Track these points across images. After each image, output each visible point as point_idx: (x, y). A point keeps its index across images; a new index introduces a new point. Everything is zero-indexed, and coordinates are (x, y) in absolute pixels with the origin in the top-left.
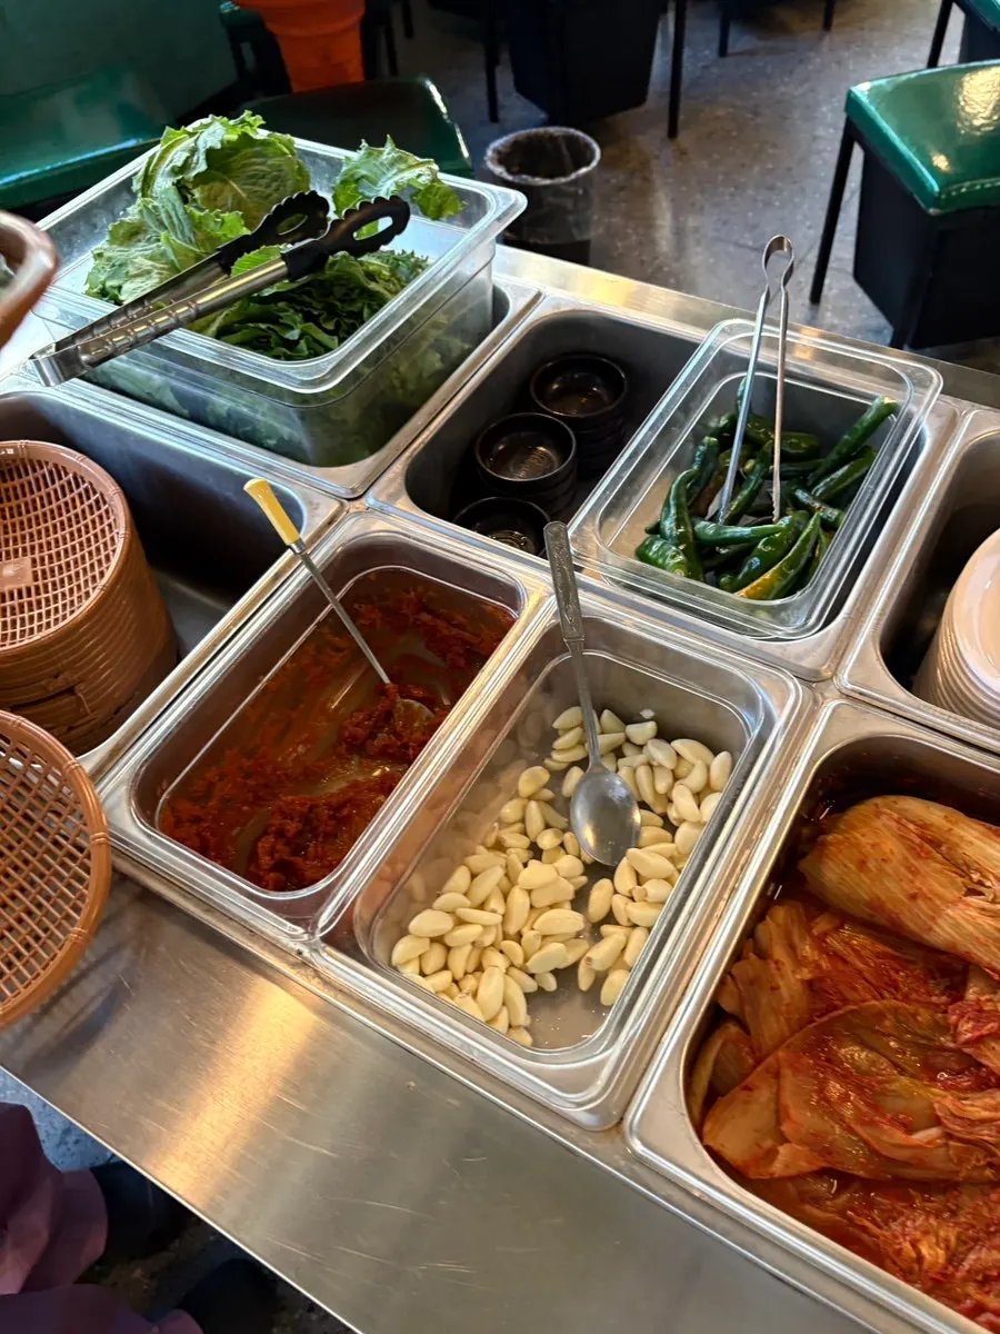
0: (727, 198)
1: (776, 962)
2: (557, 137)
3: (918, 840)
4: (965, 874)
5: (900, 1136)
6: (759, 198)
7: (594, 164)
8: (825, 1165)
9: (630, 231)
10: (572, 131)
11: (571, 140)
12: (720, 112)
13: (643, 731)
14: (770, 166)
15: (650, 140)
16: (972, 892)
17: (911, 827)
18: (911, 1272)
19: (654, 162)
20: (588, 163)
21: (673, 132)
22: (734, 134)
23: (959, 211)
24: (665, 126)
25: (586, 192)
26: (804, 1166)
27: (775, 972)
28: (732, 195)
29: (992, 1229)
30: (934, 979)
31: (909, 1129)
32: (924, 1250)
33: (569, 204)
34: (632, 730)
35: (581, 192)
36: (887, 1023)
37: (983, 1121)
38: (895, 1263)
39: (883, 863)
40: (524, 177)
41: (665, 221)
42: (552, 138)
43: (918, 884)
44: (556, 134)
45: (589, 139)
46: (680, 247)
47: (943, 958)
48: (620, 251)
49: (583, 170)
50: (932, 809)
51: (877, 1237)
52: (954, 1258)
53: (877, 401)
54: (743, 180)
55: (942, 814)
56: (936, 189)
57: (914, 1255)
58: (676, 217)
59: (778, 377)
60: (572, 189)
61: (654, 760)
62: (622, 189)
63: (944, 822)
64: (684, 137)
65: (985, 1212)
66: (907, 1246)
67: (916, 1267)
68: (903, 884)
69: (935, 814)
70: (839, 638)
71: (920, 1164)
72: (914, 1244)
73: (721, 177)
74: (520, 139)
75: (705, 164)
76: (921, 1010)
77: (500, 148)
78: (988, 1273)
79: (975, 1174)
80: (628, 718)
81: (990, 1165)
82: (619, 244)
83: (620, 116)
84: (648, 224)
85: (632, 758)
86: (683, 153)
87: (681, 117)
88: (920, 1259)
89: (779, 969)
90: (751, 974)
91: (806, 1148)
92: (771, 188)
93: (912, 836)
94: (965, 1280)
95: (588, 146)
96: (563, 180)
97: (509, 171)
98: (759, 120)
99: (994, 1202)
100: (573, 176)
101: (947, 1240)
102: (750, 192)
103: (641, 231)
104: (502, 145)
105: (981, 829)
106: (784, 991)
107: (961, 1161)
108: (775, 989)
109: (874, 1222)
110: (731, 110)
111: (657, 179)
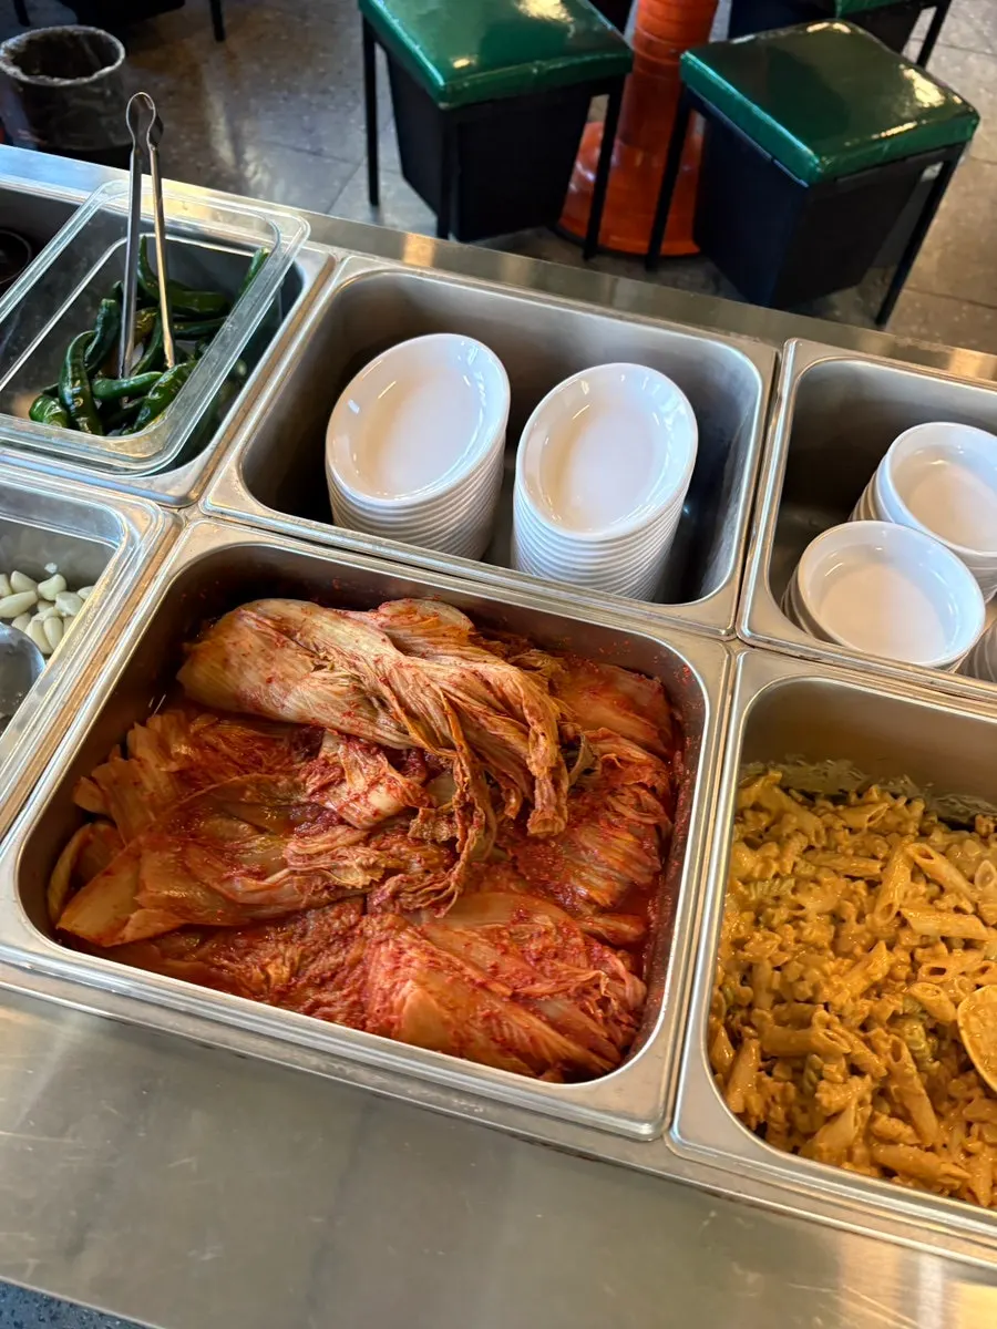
0: (281, 102)
1: (139, 760)
2: (78, 36)
3: (273, 633)
4: (313, 655)
5: (252, 883)
6: (314, 101)
7: (119, 63)
8: (183, 922)
9: (182, 137)
10: (92, 29)
11: (93, 38)
12: (268, 16)
13: (51, 587)
14: (321, 70)
15: (197, 43)
16: (319, 668)
17: (268, 622)
18: (262, 992)
19: (204, 66)
20: (111, 64)
21: (220, 35)
22: (284, 37)
23: (467, 106)
24: (210, 29)
25: (114, 93)
26: (161, 926)
27: (138, 768)
28: (285, 99)
29: (331, 940)
30: (297, 749)
31: (261, 875)
32: (271, 971)
33: (99, 106)
34: (42, 587)
35: (108, 93)
36: (248, 793)
37: (319, 854)
38: (247, 988)
39: (244, 659)
40: (41, 77)
41: (220, 127)
42: (72, 37)
43: (273, 670)
44: (76, 33)
45: (114, 39)
46: (238, 153)
47: (306, 730)
48: (175, 157)
49: (108, 69)
50: (292, 606)
51: (233, 971)
52: (295, 973)
53: (258, 253)
54: (296, 83)
55: (299, 608)
56: (441, 82)
57: (262, 977)
58: (230, 121)
59: (156, 235)
60: (97, 90)
61: (62, 611)
62: (171, 93)
63: (300, 614)
64: (234, 42)
65: (326, 928)
66: (256, 971)
67: (265, 987)
68: (261, 672)
69: (293, 609)
70: (205, 468)
71: (272, 901)
72: (263, 969)
73: (273, 81)
74: (36, 38)
75: (256, 68)
76: (281, 777)
77: (13, 48)
78: (325, 975)
79: (315, 898)
80: (38, 577)
81: (327, 888)
82: (174, 151)
83: (163, 17)
84: (203, 129)
85: (45, 613)
86: (231, 56)
87: (226, 22)
88: (268, 978)
89: (141, 766)
90: (114, 774)
91: (161, 910)
92: (325, 92)
93: (269, 631)
94: (305, 986)
95: (111, 46)
96: (85, 80)
97: (25, 71)
98: (308, 24)
99: (332, 918)
100: (95, 76)
101: (292, 959)
102: (305, 96)
103: (196, 136)
104: (15, 45)
105: (332, 614)
106: (149, 785)
107: (302, 890)
108: (137, 784)
109: (231, 959)
110: (278, 14)
111: (208, 84)
